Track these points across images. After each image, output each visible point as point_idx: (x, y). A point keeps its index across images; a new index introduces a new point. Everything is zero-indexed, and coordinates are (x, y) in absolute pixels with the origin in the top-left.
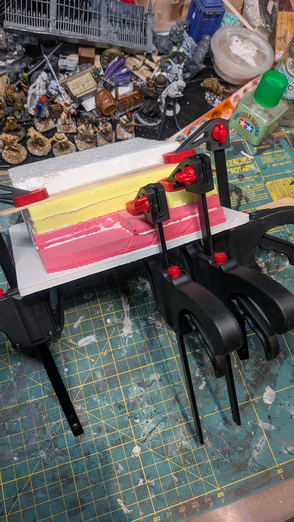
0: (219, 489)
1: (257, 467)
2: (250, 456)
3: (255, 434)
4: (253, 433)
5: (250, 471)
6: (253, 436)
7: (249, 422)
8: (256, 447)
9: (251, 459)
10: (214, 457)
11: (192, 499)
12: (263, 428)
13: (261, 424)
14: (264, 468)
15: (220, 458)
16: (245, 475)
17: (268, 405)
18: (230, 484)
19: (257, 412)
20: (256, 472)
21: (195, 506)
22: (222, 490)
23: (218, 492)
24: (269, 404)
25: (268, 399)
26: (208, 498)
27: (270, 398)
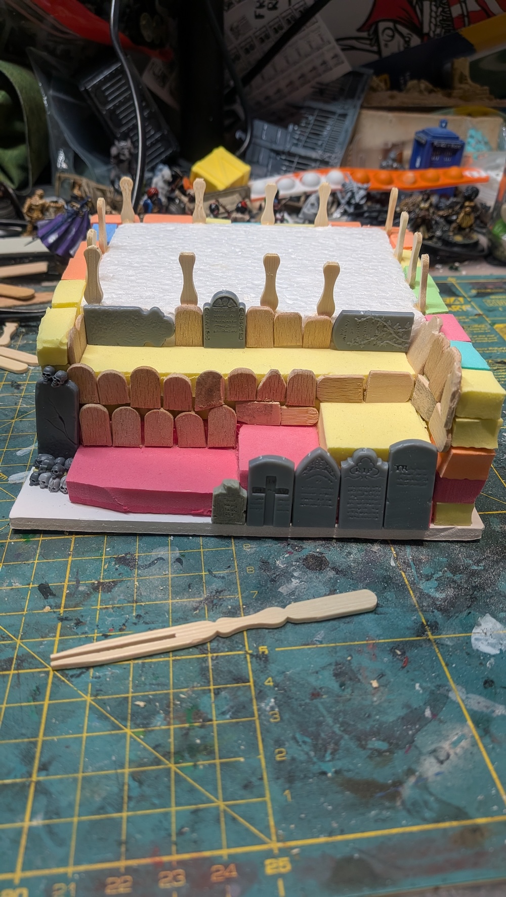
0: (275, 845)
1: (435, 806)
2: (410, 772)
3: (434, 715)
4: (428, 713)
5: (404, 813)
6: (427, 721)
7: (417, 685)
8: (434, 751)
9: (412, 780)
10: (280, 752)
11: (166, 859)
12: (466, 705)
13: (457, 694)
14: (459, 814)
15: (303, 757)
16: (382, 823)
17: (487, 656)
18: (322, 839)
19: (447, 665)
20: (426, 821)
21: (170, 882)
22: (284, 852)
23: (270, 854)
24: (489, 654)
25: (486, 643)
26: (226, 866)
27: (491, 641)
